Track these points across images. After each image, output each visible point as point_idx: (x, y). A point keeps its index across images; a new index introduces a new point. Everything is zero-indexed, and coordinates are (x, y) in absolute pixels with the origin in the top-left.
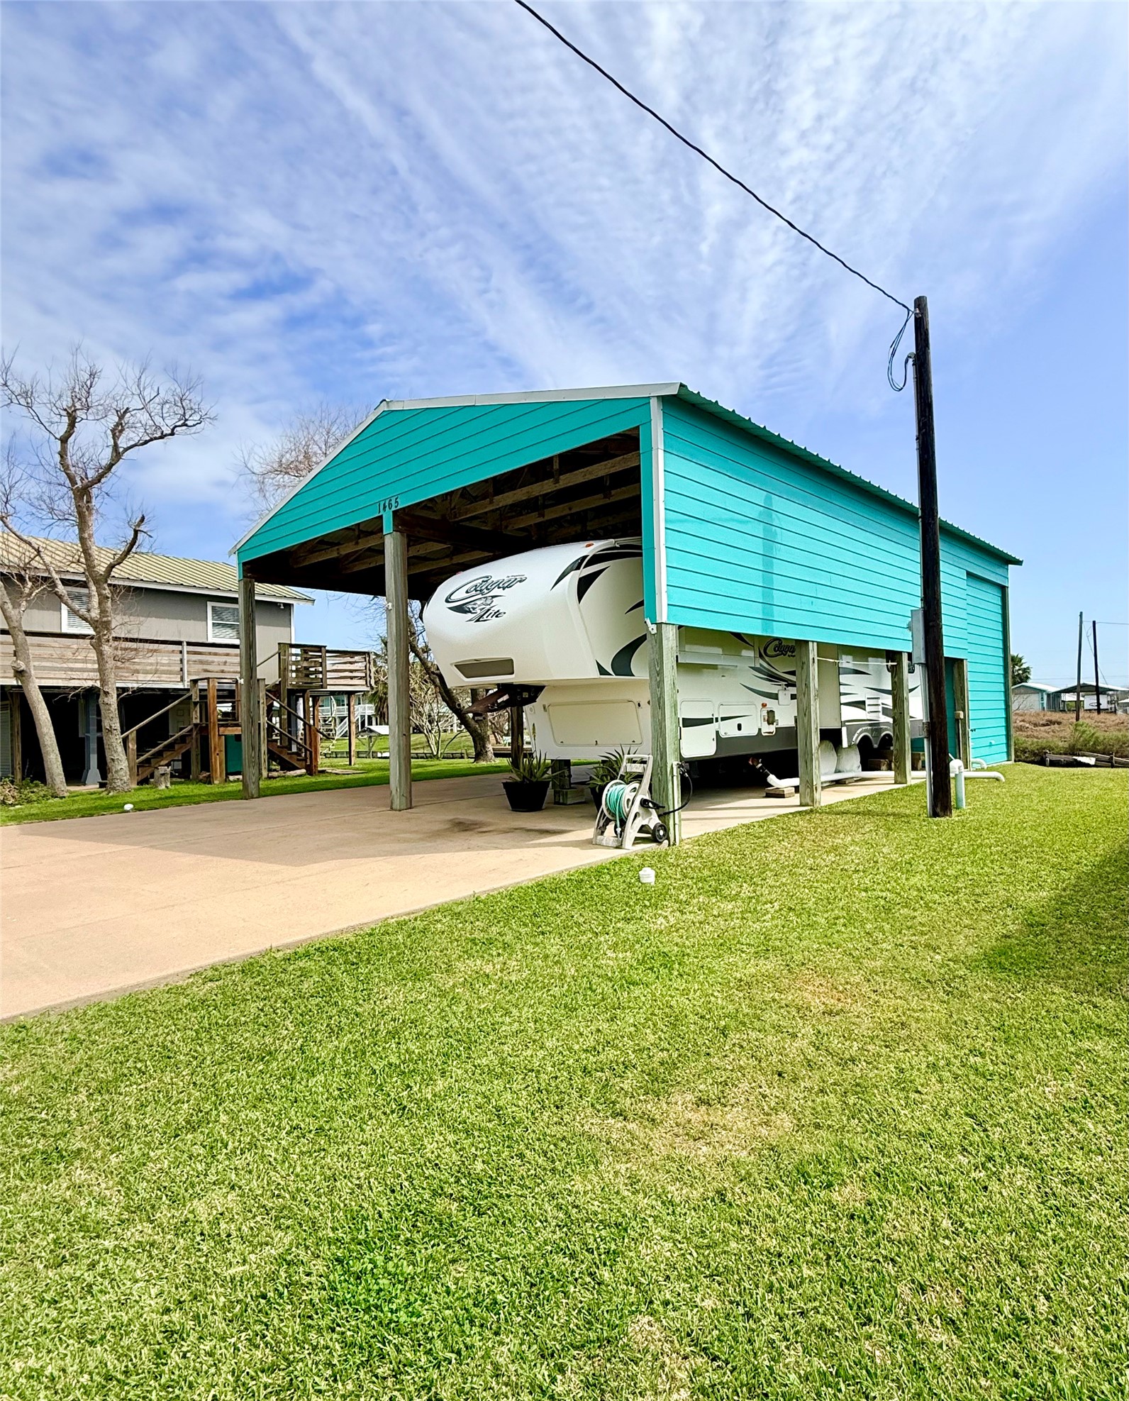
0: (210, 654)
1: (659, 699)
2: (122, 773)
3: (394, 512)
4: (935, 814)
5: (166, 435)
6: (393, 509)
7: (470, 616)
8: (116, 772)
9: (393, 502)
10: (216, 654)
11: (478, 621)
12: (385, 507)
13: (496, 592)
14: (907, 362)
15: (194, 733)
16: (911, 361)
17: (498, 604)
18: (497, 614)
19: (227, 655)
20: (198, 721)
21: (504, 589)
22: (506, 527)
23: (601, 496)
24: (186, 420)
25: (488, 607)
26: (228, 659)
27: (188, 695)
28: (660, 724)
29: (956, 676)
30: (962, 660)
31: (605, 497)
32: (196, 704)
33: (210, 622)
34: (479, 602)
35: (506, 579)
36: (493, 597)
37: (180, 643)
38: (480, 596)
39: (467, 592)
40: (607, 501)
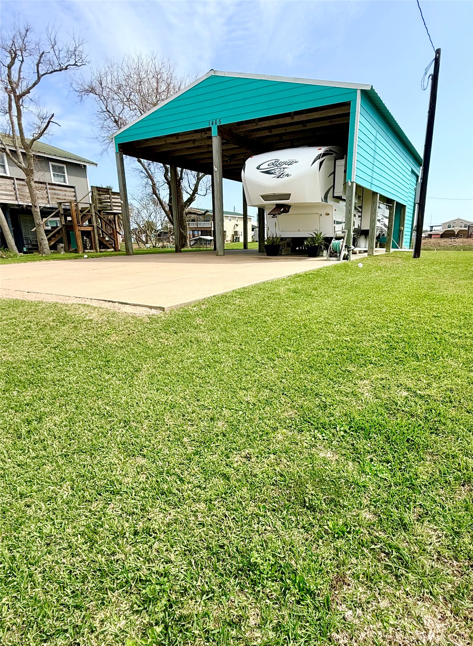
0: (58, 190)
1: (350, 210)
2: (46, 246)
3: (218, 126)
4: (415, 257)
5: (63, 69)
6: (218, 125)
7: (273, 176)
8: (44, 245)
9: (218, 121)
10: (61, 190)
11: (278, 177)
12: (213, 124)
13: (284, 166)
14: (429, 77)
15: (64, 229)
16: (431, 77)
17: (287, 171)
18: (288, 175)
19: (66, 191)
20: (64, 224)
21: (289, 165)
22: (251, 136)
23: (301, 125)
24: (76, 62)
25: (282, 172)
26: (67, 193)
27: (57, 211)
28: (349, 219)
29: (402, 213)
30: (405, 206)
31: (303, 127)
32: (62, 214)
33: (52, 173)
34: (277, 170)
35: (288, 161)
36: (284, 168)
37: (45, 183)
38: (277, 167)
39: (268, 165)
40: (305, 128)
